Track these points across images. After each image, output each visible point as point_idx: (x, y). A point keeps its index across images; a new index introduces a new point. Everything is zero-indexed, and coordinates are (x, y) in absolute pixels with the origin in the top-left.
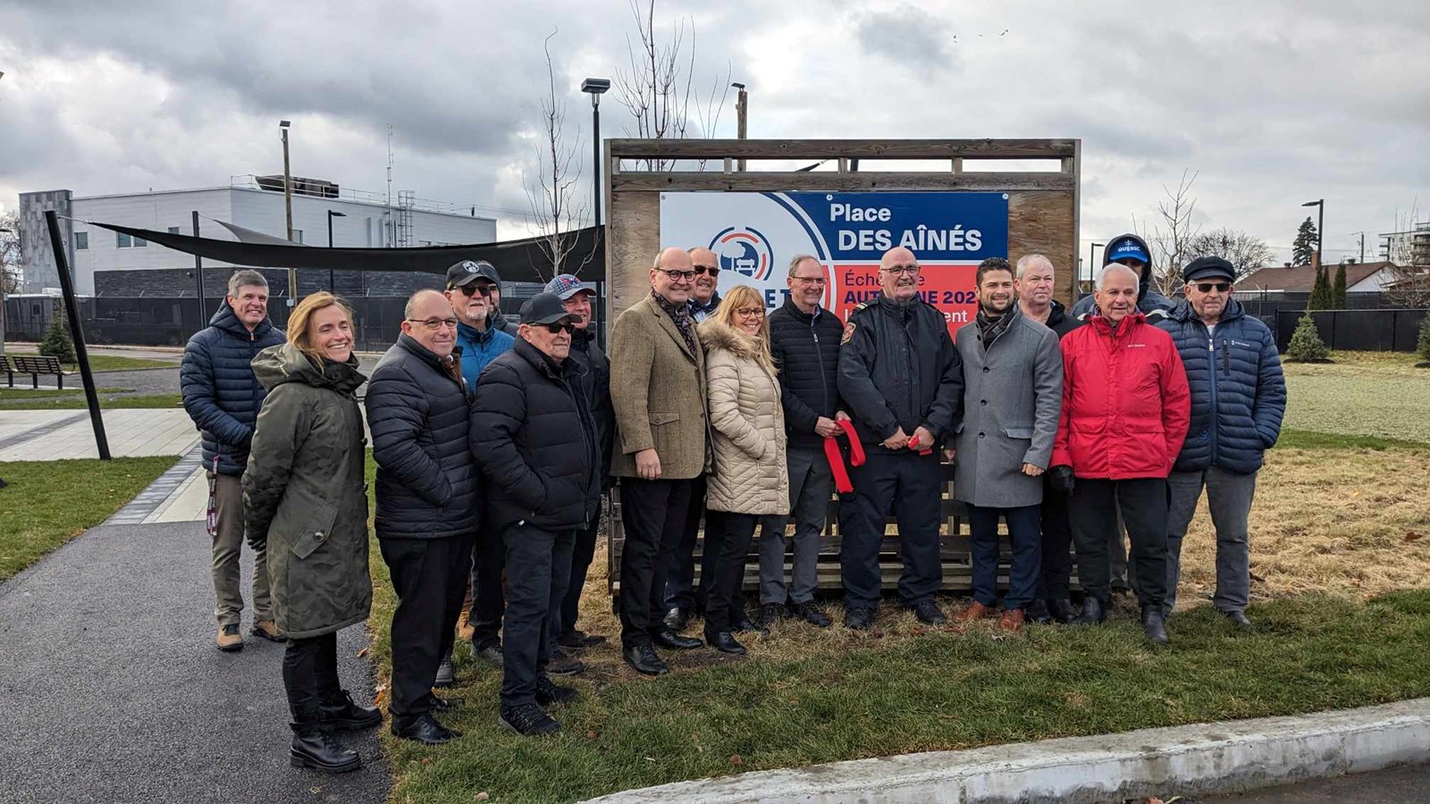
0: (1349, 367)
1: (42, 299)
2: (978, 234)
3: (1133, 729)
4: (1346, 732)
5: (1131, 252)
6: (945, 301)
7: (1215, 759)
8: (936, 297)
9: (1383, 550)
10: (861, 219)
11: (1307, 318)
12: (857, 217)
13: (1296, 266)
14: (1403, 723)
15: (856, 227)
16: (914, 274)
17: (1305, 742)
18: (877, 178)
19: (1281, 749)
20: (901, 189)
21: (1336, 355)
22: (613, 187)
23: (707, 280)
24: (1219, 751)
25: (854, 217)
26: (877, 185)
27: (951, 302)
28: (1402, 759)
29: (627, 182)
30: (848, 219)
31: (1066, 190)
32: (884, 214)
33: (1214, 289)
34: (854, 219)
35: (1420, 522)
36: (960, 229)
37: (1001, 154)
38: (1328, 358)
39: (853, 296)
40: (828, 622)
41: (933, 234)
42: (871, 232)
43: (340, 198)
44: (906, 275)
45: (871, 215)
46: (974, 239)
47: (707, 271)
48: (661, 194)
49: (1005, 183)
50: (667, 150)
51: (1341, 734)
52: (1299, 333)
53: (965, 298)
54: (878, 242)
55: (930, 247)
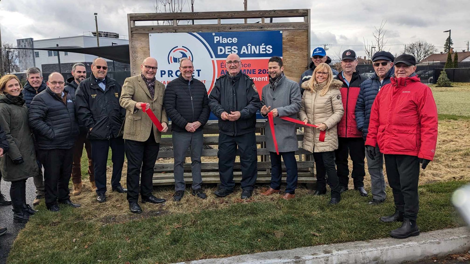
0: (458, 88)
1: (24, 74)
2: (271, 47)
3: (296, 247)
4: (383, 250)
5: (318, 53)
6: (259, 73)
7: (325, 261)
8: (255, 72)
9: (435, 163)
10: (226, 42)
11: (444, 71)
12: (225, 41)
13: (445, 53)
14: (409, 245)
15: (224, 45)
16: (237, 64)
17: (365, 254)
18: (231, 27)
19: (354, 257)
20: (241, 30)
21: (454, 84)
22: (131, 32)
23: (102, 71)
24: (327, 258)
25: (223, 41)
26: (232, 29)
27: (261, 73)
28: (408, 260)
29: (136, 30)
30: (221, 42)
31: (305, 28)
32: (235, 40)
33: (380, 64)
34: (223, 42)
35: (455, 151)
36: (264, 45)
37: (279, 16)
38: (451, 85)
39: (224, 72)
40: (205, 197)
41: (253, 47)
42: (230, 47)
43: (120, 38)
44: (233, 65)
45: (230, 40)
46: (270, 49)
47: (102, 68)
48: (150, 34)
49: (281, 27)
50: (150, 17)
51: (381, 250)
52: (441, 76)
53: (263, 72)
54: (233, 51)
55: (253, 53)
